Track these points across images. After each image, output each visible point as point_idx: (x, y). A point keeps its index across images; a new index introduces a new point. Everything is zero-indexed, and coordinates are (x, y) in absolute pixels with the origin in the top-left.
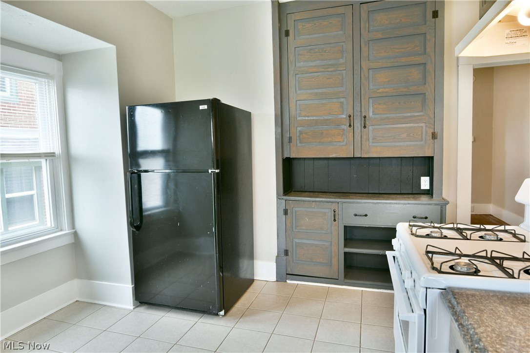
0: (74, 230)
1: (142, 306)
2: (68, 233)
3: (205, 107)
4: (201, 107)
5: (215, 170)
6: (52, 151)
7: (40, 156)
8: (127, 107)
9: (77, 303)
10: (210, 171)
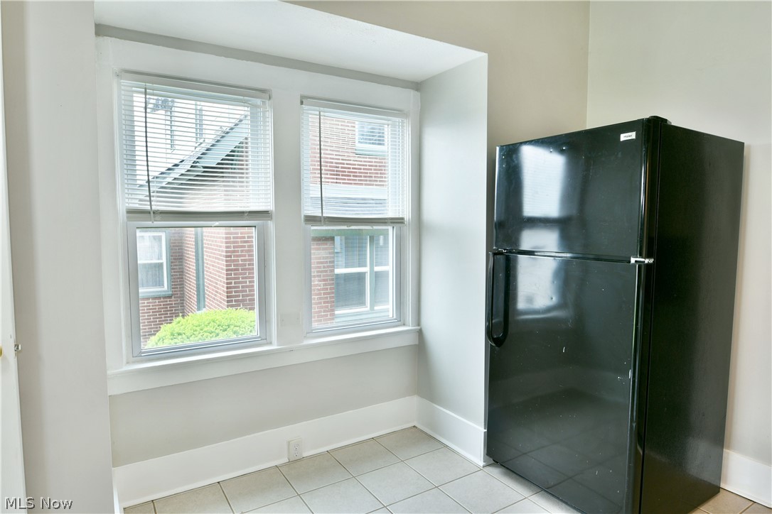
0: (419, 328)
1: (497, 467)
2: (411, 330)
3: (632, 135)
4: (623, 137)
5: (643, 260)
6: (401, 216)
7: (386, 223)
8: (498, 148)
9: (413, 430)
10: (633, 260)
